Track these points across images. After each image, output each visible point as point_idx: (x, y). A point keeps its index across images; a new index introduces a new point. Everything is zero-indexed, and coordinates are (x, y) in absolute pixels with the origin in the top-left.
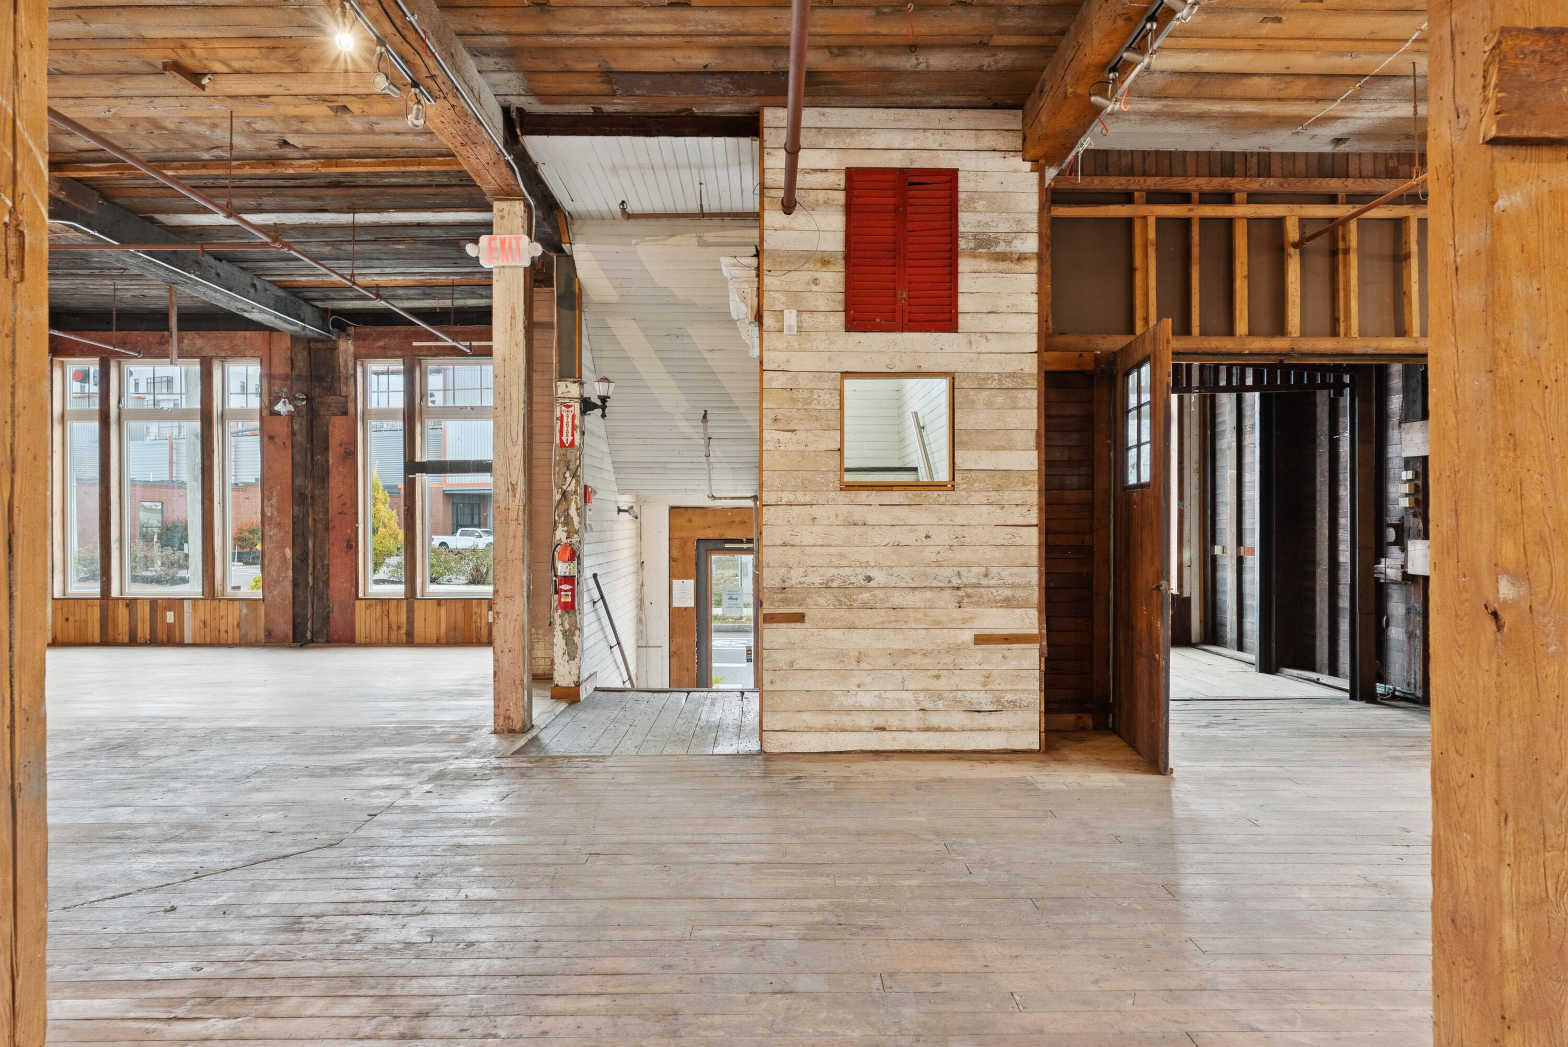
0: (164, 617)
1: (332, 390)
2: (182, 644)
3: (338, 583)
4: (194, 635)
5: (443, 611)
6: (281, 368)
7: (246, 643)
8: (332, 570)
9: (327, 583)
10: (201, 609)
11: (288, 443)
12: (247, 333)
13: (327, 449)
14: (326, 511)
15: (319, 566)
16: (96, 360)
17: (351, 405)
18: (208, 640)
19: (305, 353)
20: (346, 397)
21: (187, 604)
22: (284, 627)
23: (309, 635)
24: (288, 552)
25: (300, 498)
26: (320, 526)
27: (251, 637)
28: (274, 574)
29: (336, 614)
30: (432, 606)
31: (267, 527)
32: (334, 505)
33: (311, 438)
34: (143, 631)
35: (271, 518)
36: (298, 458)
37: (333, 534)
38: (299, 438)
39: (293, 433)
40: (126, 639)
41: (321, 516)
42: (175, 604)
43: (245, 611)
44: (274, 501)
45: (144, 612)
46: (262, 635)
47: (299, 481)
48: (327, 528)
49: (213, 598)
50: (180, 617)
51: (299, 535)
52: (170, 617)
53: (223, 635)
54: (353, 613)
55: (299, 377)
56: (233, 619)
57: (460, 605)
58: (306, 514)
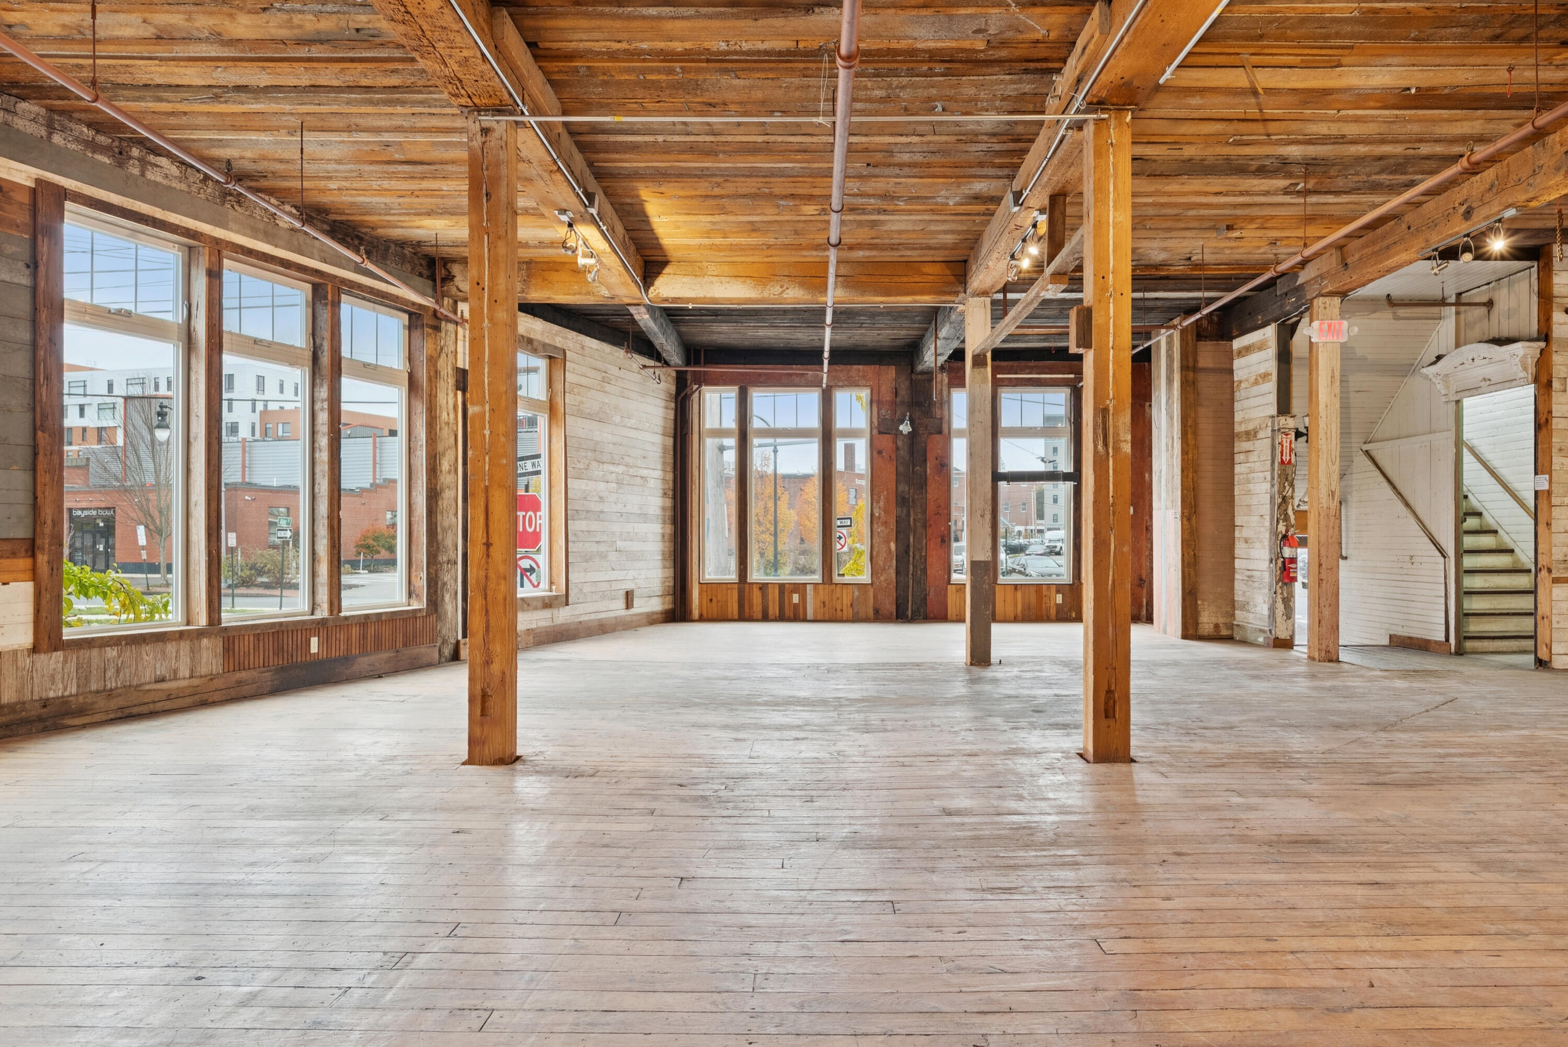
0: (791, 598)
1: (928, 413)
2: (805, 620)
3: (934, 570)
4: (815, 612)
5: (1019, 594)
6: (887, 396)
7: (856, 619)
8: (929, 560)
9: (924, 571)
10: (821, 592)
11: (893, 457)
12: (861, 367)
13: (925, 461)
14: (924, 512)
15: (917, 557)
16: (736, 388)
17: (945, 426)
18: (827, 617)
19: (907, 383)
20: (941, 419)
21: (808, 587)
22: (889, 606)
23: (909, 613)
24: (893, 546)
25: (902, 501)
26: (919, 524)
27: (862, 615)
28: (881, 563)
29: (932, 595)
30: (1010, 591)
31: (875, 526)
32: (931, 508)
33: (912, 452)
34: (774, 610)
35: (879, 517)
36: (901, 469)
37: (929, 531)
38: (902, 453)
39: (897, 449)
40: (760, 616)
41: (920, 516)
42: (800, 588)
43: (857, 593)
44: (882, 504)
45: (774, 595)
46: (871, 613)
47: (901, 488)
48: (925, 526)
49: (831, 583)
50: (803, 598)
51: (902, 531)
52: (796, 598)
53: (839, 613)
54: (946, 596)
55: (902, 402)
56: (846, 601)
57: (1033, 590)
58: (908, 515)
